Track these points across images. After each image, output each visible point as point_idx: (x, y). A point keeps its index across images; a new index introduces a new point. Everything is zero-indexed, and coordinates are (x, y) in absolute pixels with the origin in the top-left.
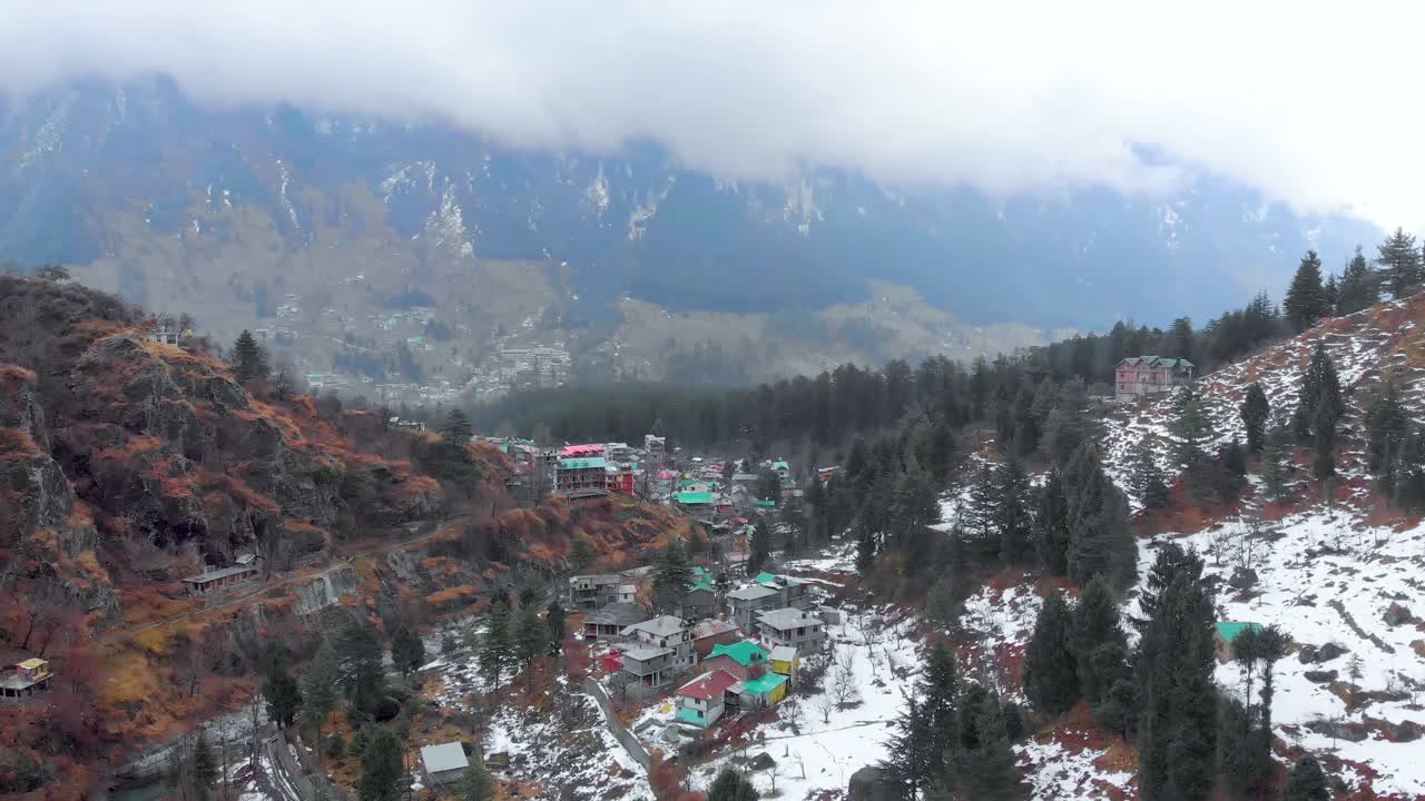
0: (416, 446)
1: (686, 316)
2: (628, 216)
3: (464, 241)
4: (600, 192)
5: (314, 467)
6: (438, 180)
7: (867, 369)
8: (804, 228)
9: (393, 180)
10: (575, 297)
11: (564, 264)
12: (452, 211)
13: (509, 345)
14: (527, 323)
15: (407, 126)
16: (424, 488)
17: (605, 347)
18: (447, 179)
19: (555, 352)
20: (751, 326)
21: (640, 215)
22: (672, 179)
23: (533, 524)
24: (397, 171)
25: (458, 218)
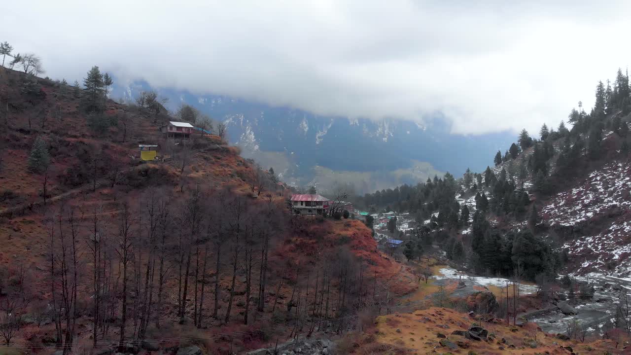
1: (340, 173)
2: (316, 135)
3: (255, 144)
4: (305, 126)
6: (244, 122)
8: (385, 139)
9: (228, 121)
10: (297, 166)
11: (292, 153)
12: (250, 134)
14: (280, 175)
18: (248, 121)
21: (320, 134)
22: (333, 120)
24: (229, 118)
25: (253, 136)
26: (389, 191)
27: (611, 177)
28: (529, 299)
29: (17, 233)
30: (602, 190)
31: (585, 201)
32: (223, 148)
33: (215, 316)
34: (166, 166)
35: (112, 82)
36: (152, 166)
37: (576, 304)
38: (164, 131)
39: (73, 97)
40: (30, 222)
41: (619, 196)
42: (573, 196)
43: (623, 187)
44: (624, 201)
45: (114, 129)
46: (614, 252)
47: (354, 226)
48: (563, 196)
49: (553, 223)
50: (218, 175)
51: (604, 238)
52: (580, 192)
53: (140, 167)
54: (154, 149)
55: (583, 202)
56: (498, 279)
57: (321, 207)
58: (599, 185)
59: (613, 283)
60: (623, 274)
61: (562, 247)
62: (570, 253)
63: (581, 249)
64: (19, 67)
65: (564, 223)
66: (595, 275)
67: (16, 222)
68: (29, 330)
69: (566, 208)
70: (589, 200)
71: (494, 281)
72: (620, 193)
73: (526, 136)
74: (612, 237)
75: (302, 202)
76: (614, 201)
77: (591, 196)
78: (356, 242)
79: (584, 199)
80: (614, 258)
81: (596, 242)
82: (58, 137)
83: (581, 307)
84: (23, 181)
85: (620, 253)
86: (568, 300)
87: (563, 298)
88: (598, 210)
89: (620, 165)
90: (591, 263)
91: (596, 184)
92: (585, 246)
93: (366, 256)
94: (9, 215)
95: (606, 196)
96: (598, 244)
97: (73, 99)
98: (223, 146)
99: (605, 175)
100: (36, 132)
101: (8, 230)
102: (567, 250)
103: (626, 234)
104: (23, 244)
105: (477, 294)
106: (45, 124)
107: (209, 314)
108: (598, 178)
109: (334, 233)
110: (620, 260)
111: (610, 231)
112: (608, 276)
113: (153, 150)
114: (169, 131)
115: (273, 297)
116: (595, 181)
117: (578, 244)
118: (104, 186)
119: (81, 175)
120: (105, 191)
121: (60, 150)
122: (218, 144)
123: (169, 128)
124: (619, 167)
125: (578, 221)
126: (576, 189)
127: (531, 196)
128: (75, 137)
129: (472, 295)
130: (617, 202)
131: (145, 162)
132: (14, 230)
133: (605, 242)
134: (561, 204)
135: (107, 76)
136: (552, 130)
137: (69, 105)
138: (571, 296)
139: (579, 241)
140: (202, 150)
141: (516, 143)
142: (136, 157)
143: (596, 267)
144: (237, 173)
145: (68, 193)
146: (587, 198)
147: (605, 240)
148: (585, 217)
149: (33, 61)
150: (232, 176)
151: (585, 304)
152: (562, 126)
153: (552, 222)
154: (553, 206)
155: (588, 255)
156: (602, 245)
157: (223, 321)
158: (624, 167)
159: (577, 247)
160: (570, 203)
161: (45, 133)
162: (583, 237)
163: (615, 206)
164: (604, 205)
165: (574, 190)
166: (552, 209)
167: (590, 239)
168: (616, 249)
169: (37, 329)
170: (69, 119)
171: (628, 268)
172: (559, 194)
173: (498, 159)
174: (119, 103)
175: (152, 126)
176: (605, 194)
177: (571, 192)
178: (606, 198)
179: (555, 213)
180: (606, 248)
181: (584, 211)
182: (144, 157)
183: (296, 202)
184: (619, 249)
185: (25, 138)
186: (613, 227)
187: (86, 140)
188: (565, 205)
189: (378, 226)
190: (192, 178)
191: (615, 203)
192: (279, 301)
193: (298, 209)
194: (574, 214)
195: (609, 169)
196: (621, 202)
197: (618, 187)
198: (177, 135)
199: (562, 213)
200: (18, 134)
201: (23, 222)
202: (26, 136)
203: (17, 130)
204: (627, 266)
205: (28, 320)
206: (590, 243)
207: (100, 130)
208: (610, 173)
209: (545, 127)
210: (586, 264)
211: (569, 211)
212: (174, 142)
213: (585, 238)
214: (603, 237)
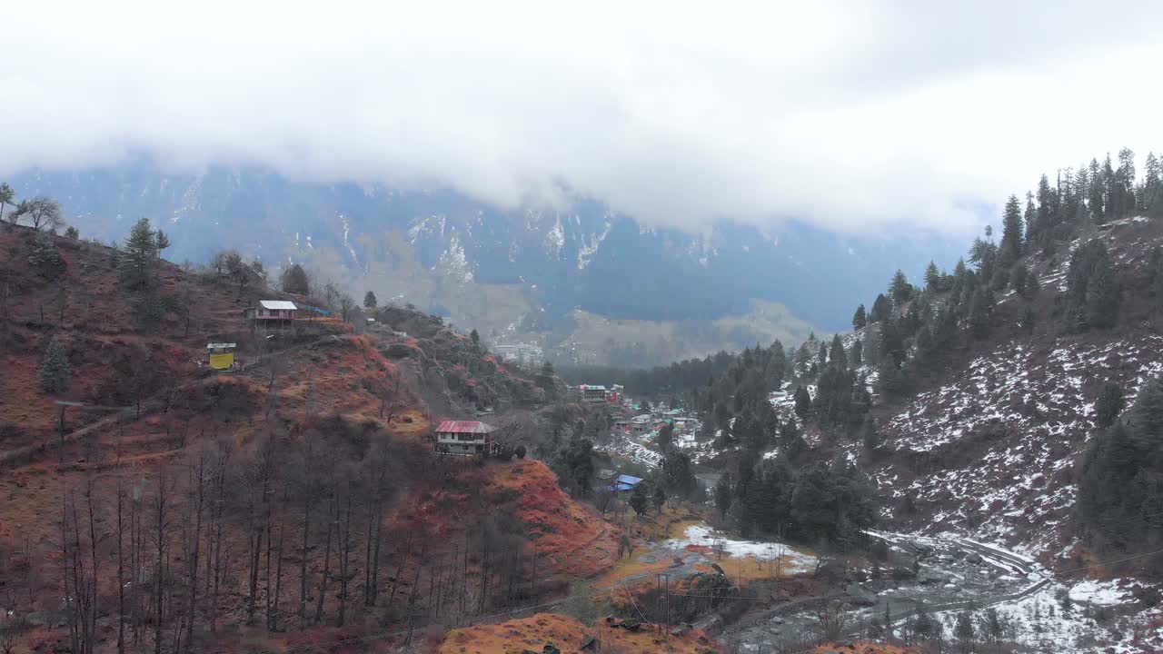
0: (532, 376)
1: (619, 324)
2: (578, 252)
3: (467, 271)
4: (558, 235)
5: (506, 380)
6: (447, 228)
7: (733, 353)
8: (703, 261)
9: (417, 229)
10: (542, 310)
11: (534, 286)
12: (458, 251)
13: (500, 342)
14: (511, 327)
15: (425, 190)
16: (539, 391)
17: (565, 344)
18: (453, 228)
19: (532, 348)
20: (666, 330)
21: (585, 251)
22: (608, 225)
23: (579, 411)
24: (420, 222)
25: (462, 255)
26: (696, 361)
27: (1002, 369)
28: (799, 580)
29: (23, 490)
30: (984, 392)
31: (956, 409)
32: (343, 340)
33: (301, 613)
34: (247, 378)
35: (169, 243)
36: (224, 379)
37: (883, 588)
38: (251, 316)
39: (108, 268)
40: (43, 473)
41: (1006, 403)
42: (939, 400)
43: (1015, 388)
44: (1011, 413)
45: (173, 316)
46: (983, 499)
47: (526, 472)
48: (925, 399)
49: (901, 445)
50: (330, 389)
51: (974, 475)
52: (952, 393)
53: (207, 381)
54: (231, 350)
55: (953, 411)
56: (769, 545)
57: (481, 442)
58: (981, 382)
59: (969, 551)
60: (989, 536)
61: (910, 487)
62: (919, 497)
63: (937, 490)
64: (25, 221)
65: (916, 446)
66: (949, 536)
67: (20, 473)
68: (36, 634)
69: (925, 420)
70: (961, 409)
71: (759, 549)
72: (1008, 399)
73: (903, 281)
74: (985, 473)
75: (453, 434)
76: (997, 412)
77: (966, 401)
78: (526, 497)
79: (954, 406)
80: (982, 509)
81: (961, 480)
82: (84, 336)
83: (888, 593)
84: (31, 408)
85: (992, 500)
86: (870, 580)
87: (861, 577)
88: (970, 425)
89: (1019, 348)
90: (948, 516)
91: (977, 380)
92: (942, 486)
93: (539, 519)
94: (11, 462)
95: (987, 402)
96: (962, 484)
97: (109, 271)
98: (344, 336)
99: (994, 365)
100: (51, 327)
101: (9, 486)
102: (916, 492)
103: (1006, 469)
104: (30, 506)
105: (694, 576)
106: (65, 315)
107: (294, 609)
108: (982, 371)
109: (495, 485)
110: (989, 513)
111: (984, 463)
112: (967, 539)
113: (231, 352)
114: (258, 317)
115: (392, 584)
116: (976, 375)
117: (934, 482)
118: (152, 412)
119: (118, 394)
120: (154, 420)
121: (87, 355)
122: (337, 334)
123: (257, 313)
124: (1018, 352)
125: (938, 443)
126: (947, 387)
127: (877, 397)
128: (112, 334)
129: (687, 579)
130: (1000, 413)
131: (216, 372)
132: (18, 485)
133: (974, 481)
134: (918, 414)
135: (160, 236)
136: (944, 274)
137: (102, 281)
138: (876, 575)
139: (936, 477)
140: (309, 346)
141: (885, 293)
142: (204, 363)
143: (953, 522)
144: (363, 381)
145: (99, 424)
146: (960, 405)
147: (974, 478)
148: (951, 437)
149: (48, 209)
150: (354, 388)
151: (895, 588)
152: (960, 267)
153: (899, 443)
154: (907, 416)
155: (946, 502)
156: (968, 486)
157: (312, 621)
158: (1023, 354)
159: (932, 487)
160: (933, 412)
161: (64, 329)
162: (943, 471)
163: (996, 421)
164: (982, 418)
165: (943, 388)
166: (905, 421)
167: (953, 475)
168: (987, 494)
169: (46, 635)
170: (101, 304)
171: (998, 527)
172: (920, 396)
173: (860, 319)
174: (183, 269)
175: (233, 307)
176: (987, 399)
177: (938, 393)
178: (988, 405)
179: (907, 429)
180: (974, 490)
181: (950, 427)
182: (215, 364)
183: (444, 434)
184: (992, 493)
185: (35, 337)
186: (991, 456)
187: (126, 339)
188: (925, 415)
189: (649, 436)
190: (284, 399)
191: (997, 415)
192: (401, 589)
193: (447, 445)
194: (935, 430)
195: (1001, 356)
196: (1006, 415)
197: (1009, 387)
198: (269, 323)
199: (917, 430)
200: (24, 332)
201: (32, 473)
202: (36, 334)
203: (22, 325)
204: (998, 524)
205: (36, 622)
206: (952, 482)
207: (149, 320)
208: (1002, 361)
209: (932, 268)
210: (939, 517)
211: (929, 425)
212: (267, 334)
213: (946, 473)
214: (972, 472)
